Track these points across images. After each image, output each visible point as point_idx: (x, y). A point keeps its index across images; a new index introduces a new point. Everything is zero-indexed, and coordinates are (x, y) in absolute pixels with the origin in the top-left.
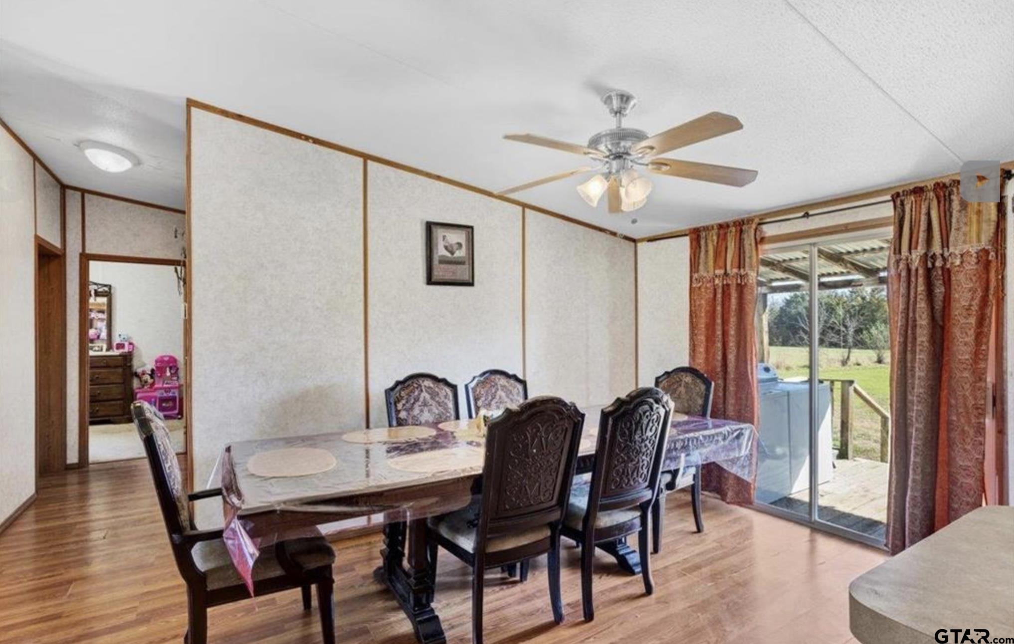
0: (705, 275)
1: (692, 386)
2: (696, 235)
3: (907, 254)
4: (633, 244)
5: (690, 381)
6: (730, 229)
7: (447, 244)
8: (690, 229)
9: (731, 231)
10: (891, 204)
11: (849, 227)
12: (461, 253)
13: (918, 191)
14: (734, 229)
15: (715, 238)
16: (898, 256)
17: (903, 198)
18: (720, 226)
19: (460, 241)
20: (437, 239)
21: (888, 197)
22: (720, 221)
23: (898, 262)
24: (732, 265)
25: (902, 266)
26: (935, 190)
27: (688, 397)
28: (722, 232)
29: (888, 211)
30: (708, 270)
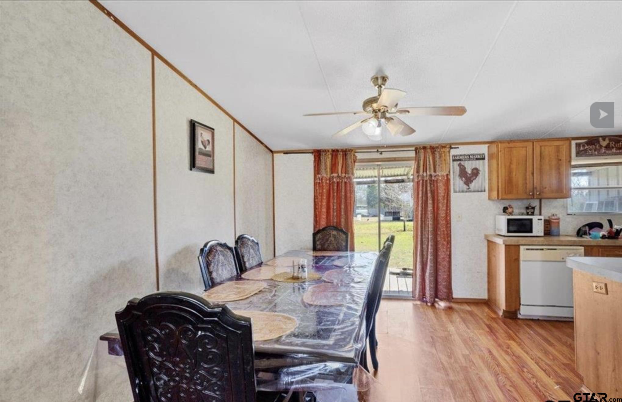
0: (325, 176)
1: (338, 236)
2: (318, 154)
3: (422, 173)
4: (271, 154)
5: (336, 234)
6: (339, 153)
7: (203, 140)
8: (314, 150)
9: (340, 154)
10: (414, 152)
11: (397, 159)
12: (209, 148)
13: (424, 148)
14: (341, 153)
15: (330, 156)
16: (417, 174)
17: (419, 150)
18: (333, 151)
19: (208, 139)
20: (198, 135)
21: (413, 149)
22: (333, 148)
23: (418, 176)
24: (341, 172)
25: (420, 178)
26: (430, 148)
27: (336, 242)
28: (334, 154)
29: (413, 154)
30: (325, 174)
